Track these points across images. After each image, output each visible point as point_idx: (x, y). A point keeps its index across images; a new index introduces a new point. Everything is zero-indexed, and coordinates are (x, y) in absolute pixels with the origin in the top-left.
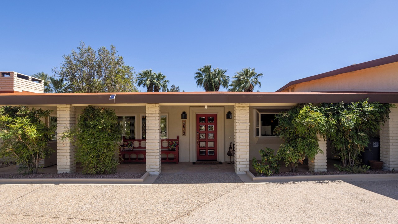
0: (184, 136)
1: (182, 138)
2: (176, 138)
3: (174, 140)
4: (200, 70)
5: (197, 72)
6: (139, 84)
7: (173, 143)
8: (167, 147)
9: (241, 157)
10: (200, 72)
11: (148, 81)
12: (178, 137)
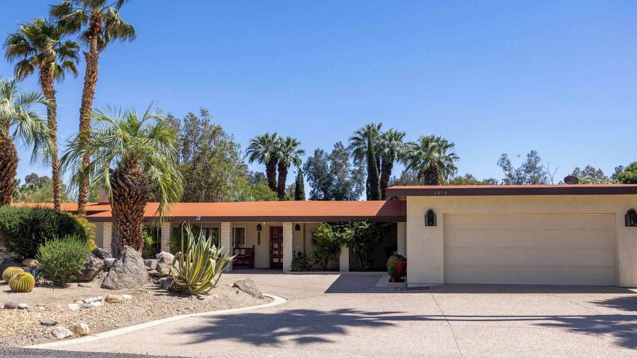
0: (259, 246)
1: (257, 247)
2: (252, 247)
3: (250, 249)
4: (359, 132)
5: (354, 136)
6: (252, 159)
7: (248, 251)
8: (244, 255)
9: (286, 260)
10: (358, 136)
11: (266, 155)
12: (254, 246)
